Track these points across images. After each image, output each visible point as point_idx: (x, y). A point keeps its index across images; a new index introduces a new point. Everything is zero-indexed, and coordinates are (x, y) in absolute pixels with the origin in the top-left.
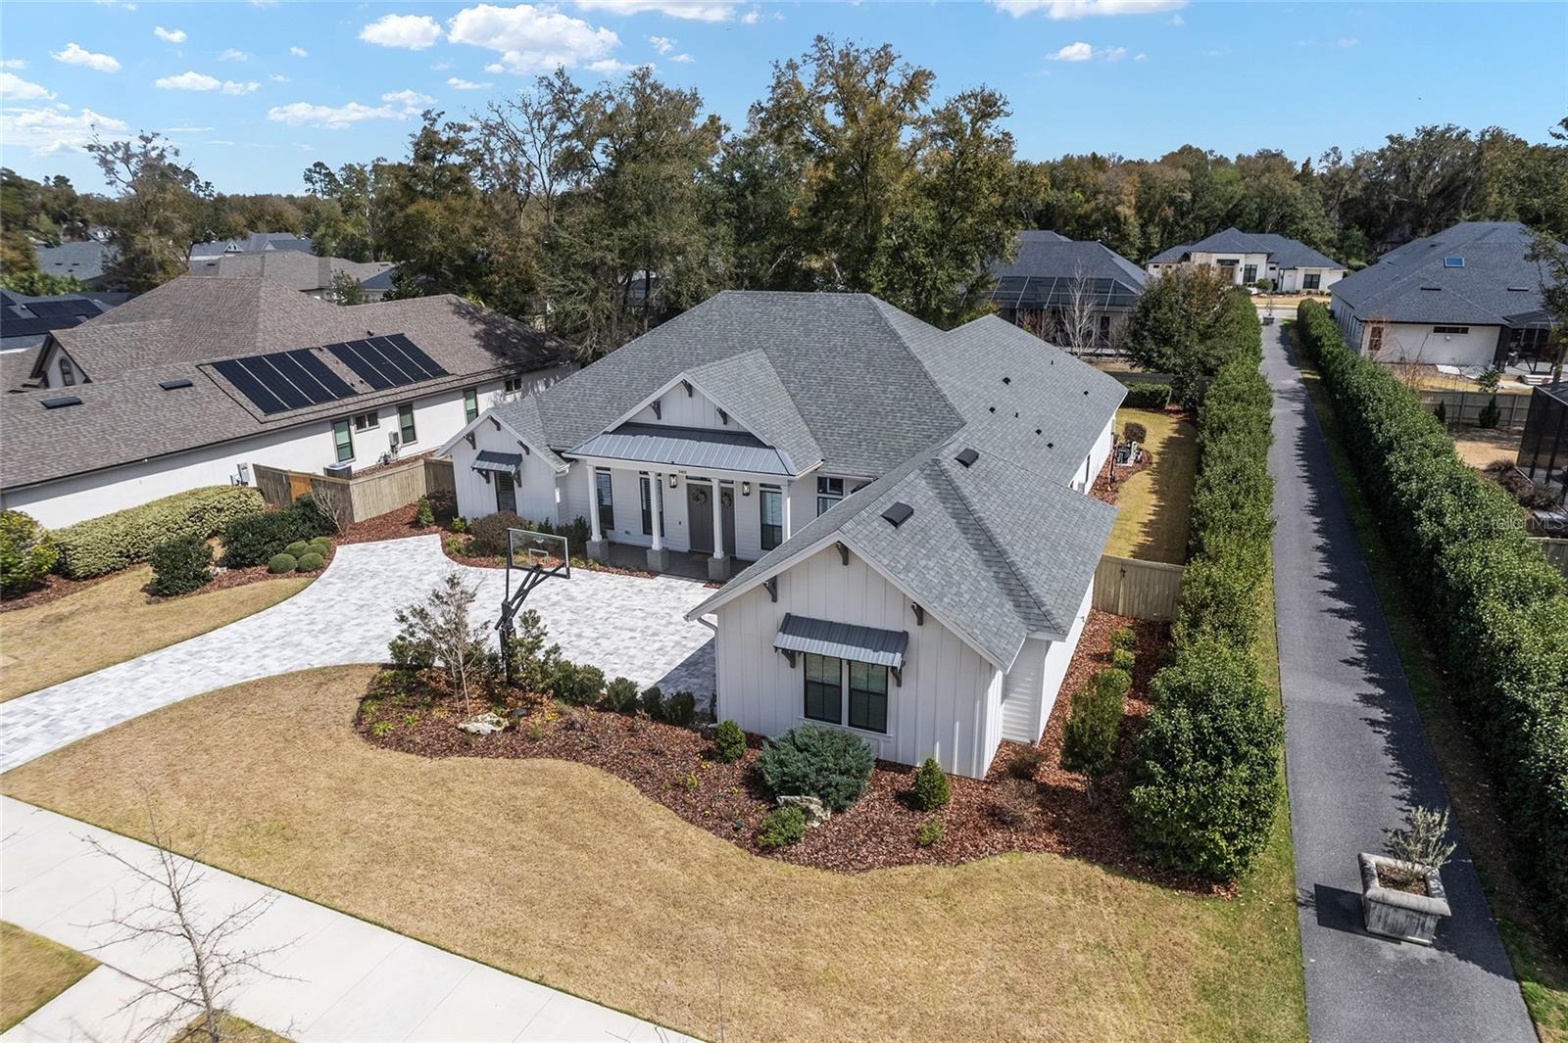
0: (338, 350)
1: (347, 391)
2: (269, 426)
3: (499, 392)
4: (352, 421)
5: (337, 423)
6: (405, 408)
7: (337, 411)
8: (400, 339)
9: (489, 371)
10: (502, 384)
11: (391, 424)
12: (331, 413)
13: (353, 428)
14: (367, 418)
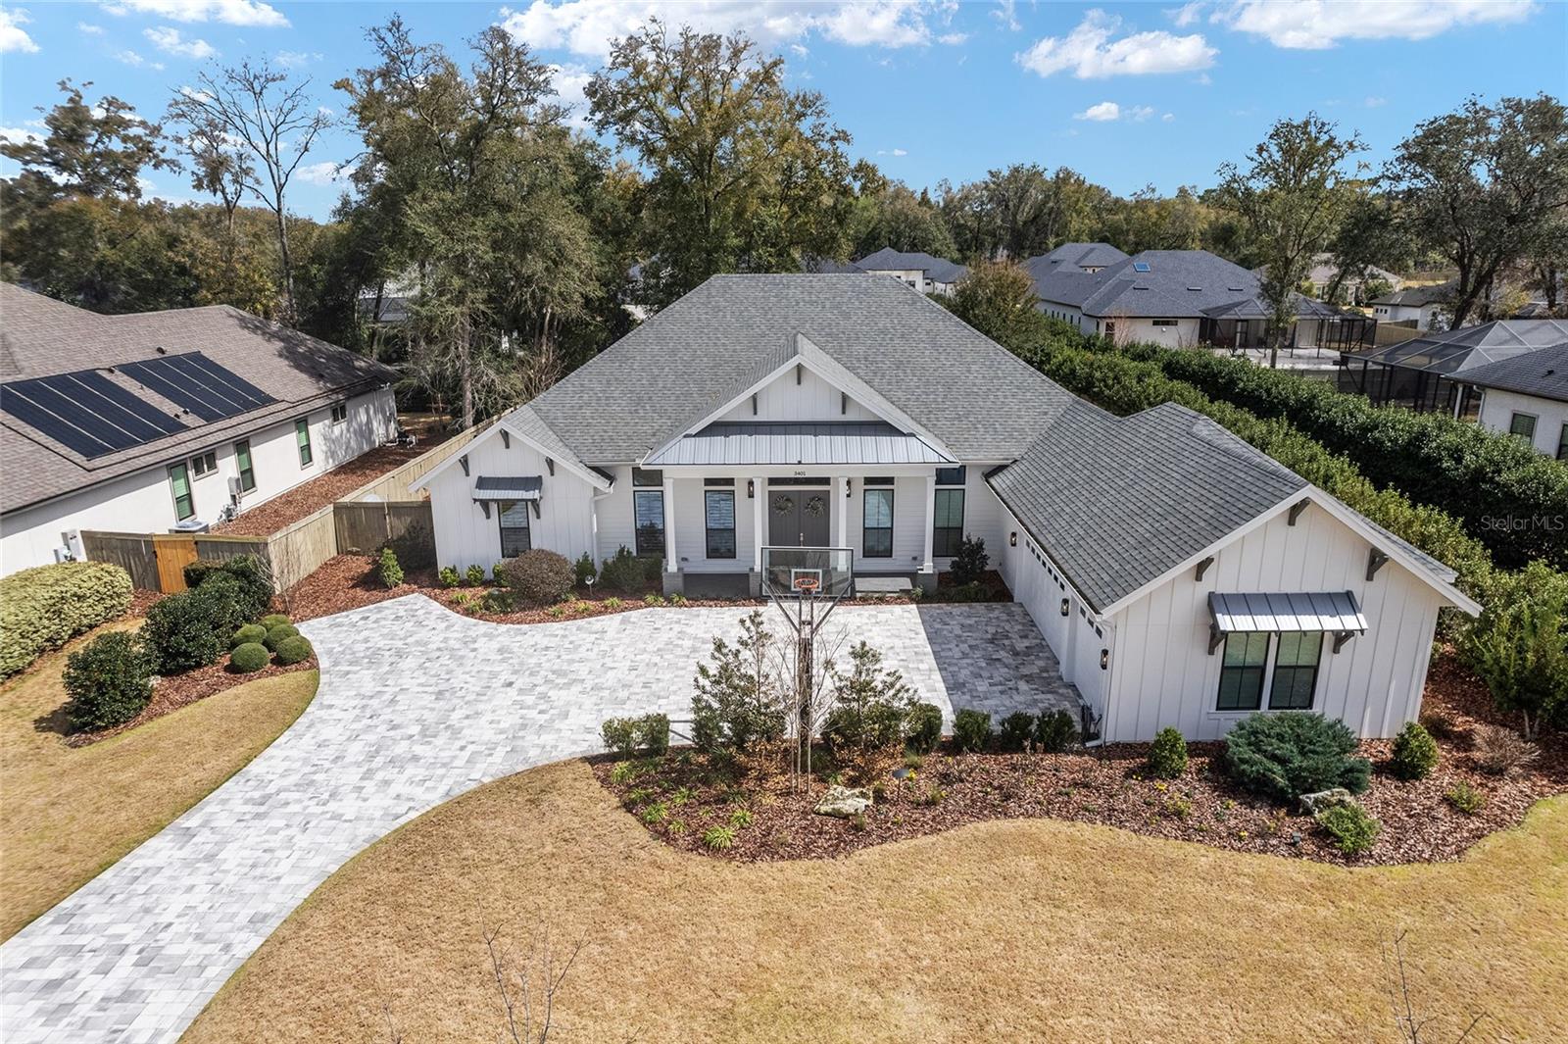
0: (131, 370)
1: (174, 427)
2: (102, 475)
3: (327, 422)
4: (190, 464)
5: (175, 468)
6: (242, 446)
7: (171, 453)
8: (198, 357)
9: (316, 397)
10: (329, 413)
11: (229, 466)
12: (164, 455)
13: (191, 473)
14: (204, 461)
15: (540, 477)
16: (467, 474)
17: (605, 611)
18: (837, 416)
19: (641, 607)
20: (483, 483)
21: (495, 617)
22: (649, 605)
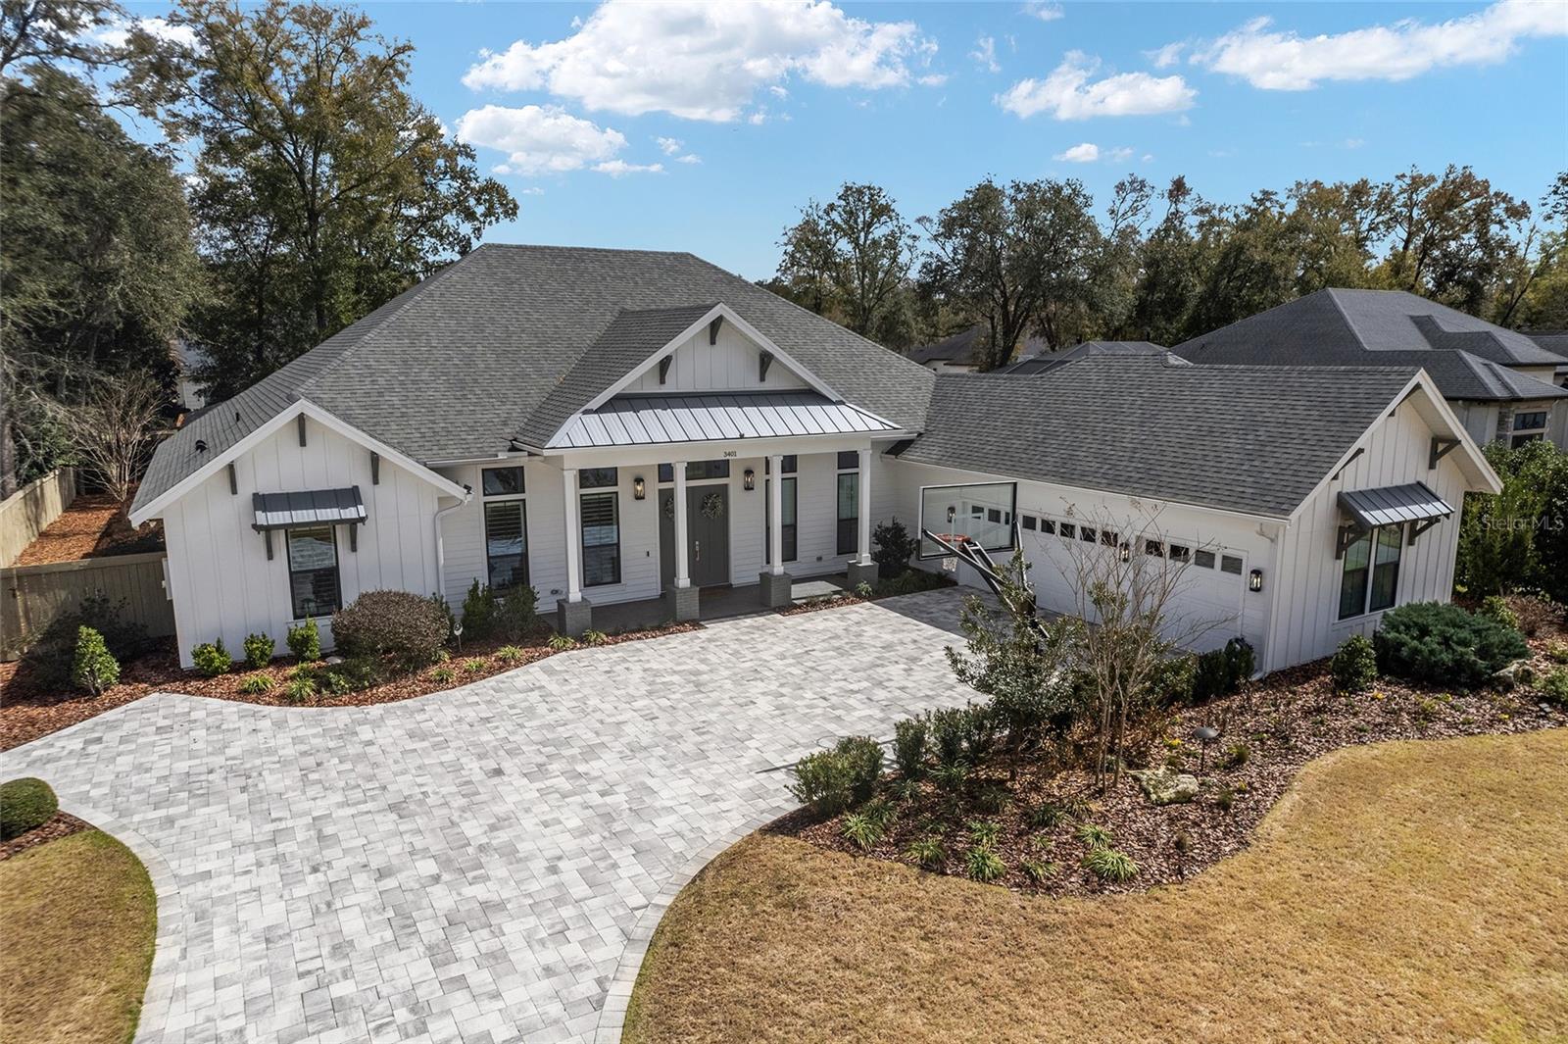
15: (356, 488)
16: (234, 491)
17: (504, 665)
18: (754, 384)
19: (547, 655)
20: (262, 502)
21: (345, 698)
22: (558, 650)
